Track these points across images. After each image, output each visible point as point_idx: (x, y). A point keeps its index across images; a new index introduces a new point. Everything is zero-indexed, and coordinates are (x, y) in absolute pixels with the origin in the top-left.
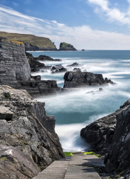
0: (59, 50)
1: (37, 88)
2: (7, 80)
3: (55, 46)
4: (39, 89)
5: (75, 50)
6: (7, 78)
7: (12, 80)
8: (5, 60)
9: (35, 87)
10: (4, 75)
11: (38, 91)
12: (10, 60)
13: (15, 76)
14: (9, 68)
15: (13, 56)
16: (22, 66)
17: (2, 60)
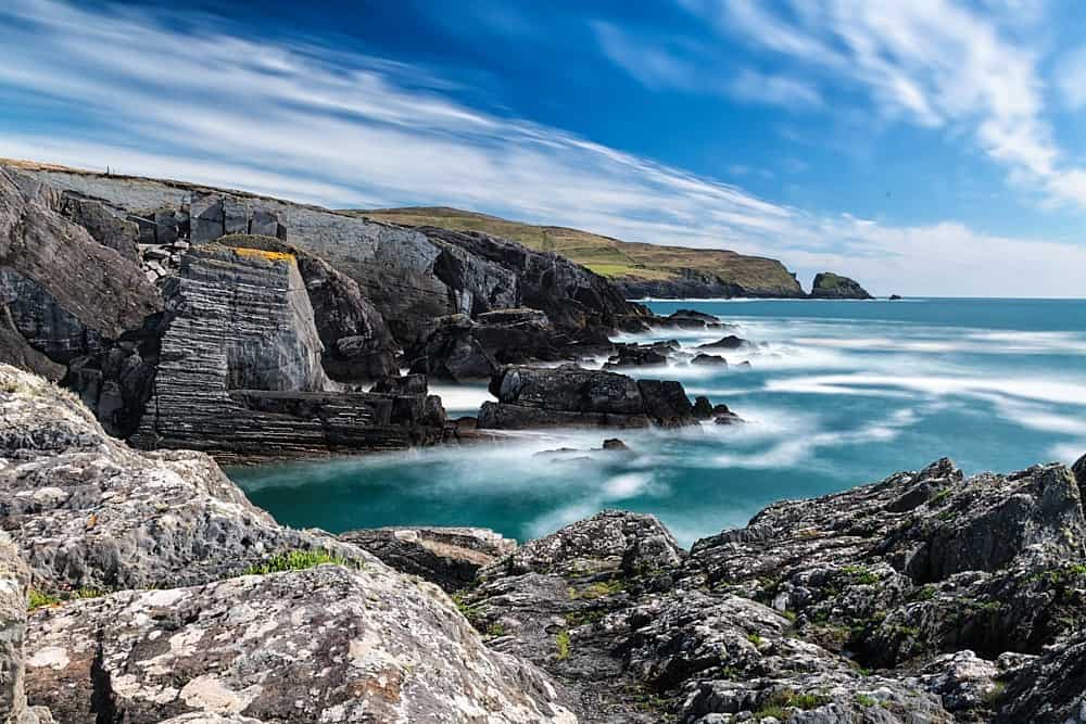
1: (316, 421)
2: (184, 385)
3: (798, 283)
4: (326, 428)
5: (865, 295)
6: (187, 378)
7: (206, 387)
8: (194, 314)
9: (309, 418)
10: (178, 367)
11: (318, 434)
12: (213, 315)
13: (224, 372)
14: (202, 345)
15: (231, 303)
16: (262, 337)
17: (180, 314)
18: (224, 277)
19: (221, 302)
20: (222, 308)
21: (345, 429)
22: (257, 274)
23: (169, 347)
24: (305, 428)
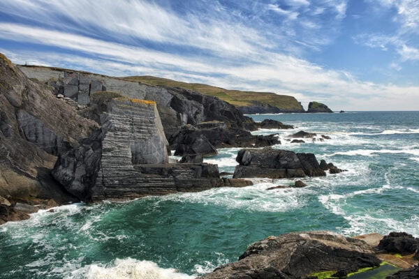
0: (307, 112)
1: (171, 178)
2: (114, 163)
3: (302, 106)
4: (175, 180)
5: (330, 111)
6: (115, 160)
7: (123, 164)
8: (115, 130)
9: (168, 176)
10: (110, 154)
11: (172, 183)
12: (124, 130)
13: (131, 157)
14: (120, 144)
15: (131, 125)
16: (146, 140)
17: (110, 130)
18: (127, 112)
19: (127, 124)
20: (127, 127)
21: (183, 181)
22: (142, 111)
23: (106, 146)
24: (167, 181)
